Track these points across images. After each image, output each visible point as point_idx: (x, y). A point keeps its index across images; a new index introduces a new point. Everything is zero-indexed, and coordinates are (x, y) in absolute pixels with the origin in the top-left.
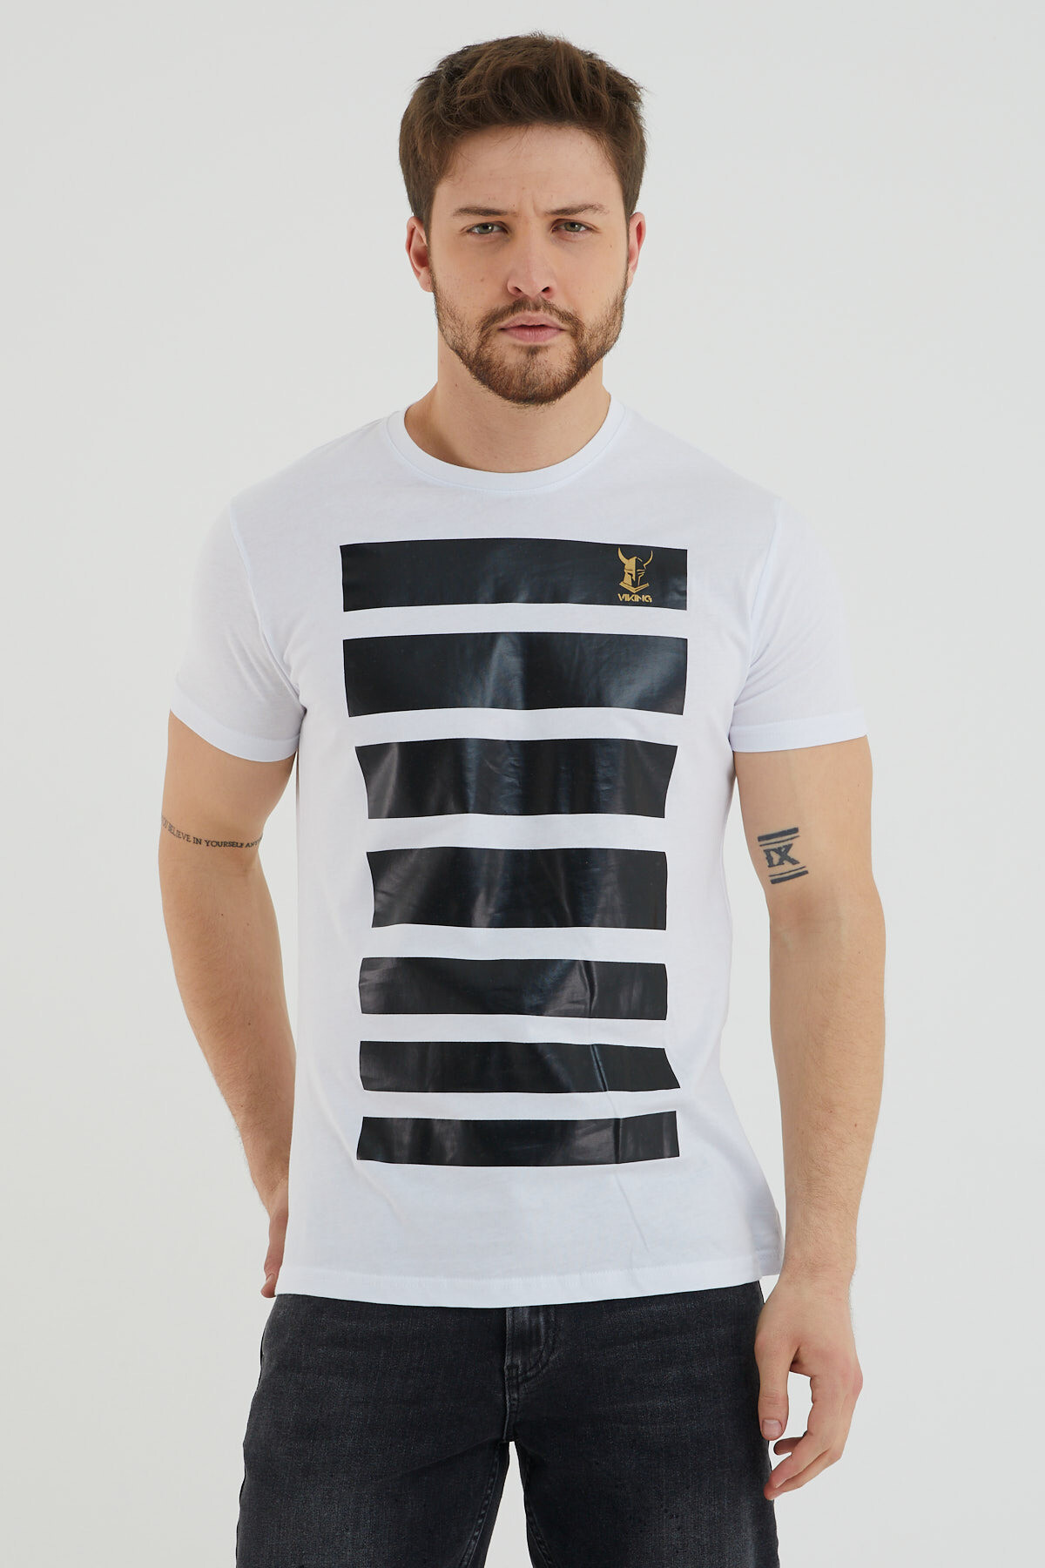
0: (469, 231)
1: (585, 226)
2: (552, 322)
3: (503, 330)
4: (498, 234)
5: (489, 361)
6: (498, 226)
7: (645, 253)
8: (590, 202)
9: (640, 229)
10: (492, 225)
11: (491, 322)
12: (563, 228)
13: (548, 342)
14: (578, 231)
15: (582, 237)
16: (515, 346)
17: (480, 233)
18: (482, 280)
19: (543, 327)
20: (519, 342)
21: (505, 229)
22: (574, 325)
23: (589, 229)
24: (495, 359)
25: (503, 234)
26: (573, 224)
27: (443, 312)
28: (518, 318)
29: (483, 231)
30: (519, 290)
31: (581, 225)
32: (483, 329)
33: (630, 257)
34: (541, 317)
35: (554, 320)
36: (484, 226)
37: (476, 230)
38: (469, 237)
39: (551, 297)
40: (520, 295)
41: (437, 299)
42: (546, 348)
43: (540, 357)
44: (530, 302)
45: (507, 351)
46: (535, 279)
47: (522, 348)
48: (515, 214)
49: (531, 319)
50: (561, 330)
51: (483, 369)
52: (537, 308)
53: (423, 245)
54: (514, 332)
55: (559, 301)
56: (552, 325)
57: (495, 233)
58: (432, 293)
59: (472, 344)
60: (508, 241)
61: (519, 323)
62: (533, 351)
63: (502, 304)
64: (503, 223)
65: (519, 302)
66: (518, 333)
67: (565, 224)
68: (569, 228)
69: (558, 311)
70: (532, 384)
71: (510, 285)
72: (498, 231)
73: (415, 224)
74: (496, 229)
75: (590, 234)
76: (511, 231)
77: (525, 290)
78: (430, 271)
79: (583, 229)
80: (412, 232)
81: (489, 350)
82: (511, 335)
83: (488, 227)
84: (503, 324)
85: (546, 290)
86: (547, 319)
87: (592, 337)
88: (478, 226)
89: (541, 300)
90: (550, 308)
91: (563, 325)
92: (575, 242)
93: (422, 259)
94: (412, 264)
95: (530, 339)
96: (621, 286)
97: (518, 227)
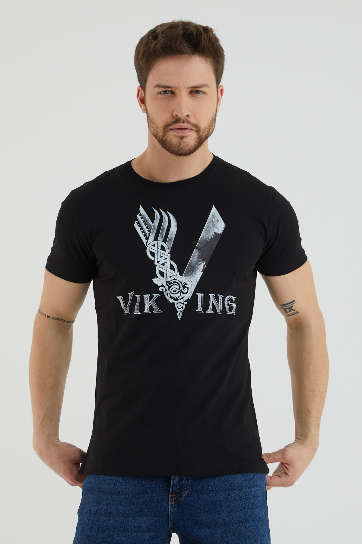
0: (160, 93)
1: (202, 92)
2: (189, 127)
3: (172, 129)
4: (170, 94)
5: (166, 140)
6: (170, 91)
7: (223, 99)
8: (204, 83)
9: (222, 91)
10: (168, 91)
11: (167, 127)
12: (194, 92)
13: (187, 134)
14: (199, 93)
15: (201, 95)
16: (175, 136)
17: (164, 94)
18: (164, 111)
19: (186, 129)
20: (177, 134)
21: (173, 93)
22: (197, 128)
23: (203, 93)
24: (168, 140)
25: (172, 94)
26: (197, 91)
27: (150, 121)
28: (177, 126)
29: (165, 93)
30: (178, 116)
31: (200, 91)
32: (164, 130)
33: (218, 101)
34: (185, 125)
35: (190, 126)
36: (166, 91)
37: (162, 93)
38: (160, 95)
39: (189, 118)
40: (178, 118)
41: (147, 116)
42: (187, 136)
43: (184, 140)
44: (181, 120)
45: (172, 137)
46: (183, 112)
47: (178, 136)
48: (176, 88)
49: (181, 126)
50: (192, 130)
51: (164, 143)
52: (184, 122)
53: (142, 96)
54: (175, 130)
55: (192, 120)
56: (189, 128)
57: (169, 94)
58: (146, 114)
59: (160, 133)
60: (174, 97)
61: (177, 127)
62: (182, 138)
63: (171, 120)
64: (172, 91)
65: (177, 120)
66: (177, 131)
67: (195, 91)
68: (196, 92)
69: (191, 123)
70: (181, 149)
71: (174, 114)
72: (171, 93)
73: (140, 89)
74: (169, 92)
75: (204, 95)
76: (175, 93)
77: (180, 116)
78: (145, 106)
79: (201, 93)
80: (139, 91)
81: (166, 136)
82: (175, 131)
83: (167, 92)
84: (171, 128)
85: (187, 116)
86: (187, 126)
87: (203, 132)
88: (163, 91)
89: (185, 120)
90: (189, 122)
91: (193, 128)
92: (198, 98)
93: (142, 101)
94: (139, 102)
95: (181, 133)
96: (215, 113)
97: (177, 92)
